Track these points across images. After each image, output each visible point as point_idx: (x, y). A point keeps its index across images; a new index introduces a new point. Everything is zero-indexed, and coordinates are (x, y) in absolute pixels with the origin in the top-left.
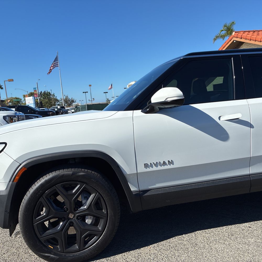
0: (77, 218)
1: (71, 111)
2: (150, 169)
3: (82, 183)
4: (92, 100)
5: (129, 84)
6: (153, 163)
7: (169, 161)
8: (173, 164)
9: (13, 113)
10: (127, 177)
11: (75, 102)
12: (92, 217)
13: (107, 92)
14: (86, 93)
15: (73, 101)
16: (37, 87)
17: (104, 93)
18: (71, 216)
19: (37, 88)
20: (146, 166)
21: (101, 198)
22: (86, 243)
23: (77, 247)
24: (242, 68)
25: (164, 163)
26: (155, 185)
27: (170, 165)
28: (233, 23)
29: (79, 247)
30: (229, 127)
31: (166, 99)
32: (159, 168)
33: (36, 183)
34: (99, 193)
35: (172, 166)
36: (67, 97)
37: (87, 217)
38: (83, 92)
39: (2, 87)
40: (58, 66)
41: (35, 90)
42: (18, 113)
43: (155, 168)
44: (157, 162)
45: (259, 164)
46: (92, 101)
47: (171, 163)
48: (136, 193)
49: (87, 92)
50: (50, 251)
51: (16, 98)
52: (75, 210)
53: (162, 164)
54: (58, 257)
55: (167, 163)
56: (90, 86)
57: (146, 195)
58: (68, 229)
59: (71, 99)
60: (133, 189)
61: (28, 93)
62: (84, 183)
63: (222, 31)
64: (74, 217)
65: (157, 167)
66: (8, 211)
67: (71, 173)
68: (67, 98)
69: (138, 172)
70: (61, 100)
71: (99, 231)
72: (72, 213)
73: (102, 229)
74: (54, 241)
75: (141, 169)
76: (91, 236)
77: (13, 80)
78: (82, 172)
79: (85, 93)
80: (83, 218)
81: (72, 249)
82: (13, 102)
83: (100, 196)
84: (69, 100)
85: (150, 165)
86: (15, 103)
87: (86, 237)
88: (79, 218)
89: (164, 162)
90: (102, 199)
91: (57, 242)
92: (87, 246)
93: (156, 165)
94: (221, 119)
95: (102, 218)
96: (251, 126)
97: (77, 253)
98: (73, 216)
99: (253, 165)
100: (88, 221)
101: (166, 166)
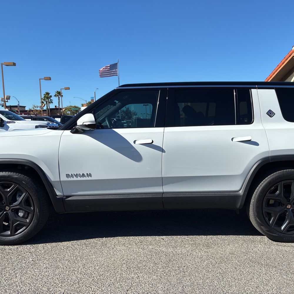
0: (12, 211)
2: (72, 179)
3: (16, 183)
6: (74, 174)
7: (87, 174)
8: (91, 176)
9: (46, 124)
10: (53, 184)
12: (24, 211)
15: (134, 114)
16: (94, 96)
19: (94, 98)
20: (68, 176)
21: (30, 197)
22: (16, 230)
23: (9, 233)
24: (167, 98)
27: (89, 177)
29: (11, 233)
31: (83, 123)
32: (79, 179)
34: (28, 193)
35: (90, 178)
36: (128, 109)
37: (19, 211)
39: (62, 94)
40: (117, 75)
41: (92, 100)
42: (50, 123)
43: (75, 179)
44: (77, 174)
45: (171, 184)
48: (60, 197)
51: (75, 107)
52: (10, 204)
53: (81, 175)
55: (86, 175)
57: (68, 199)
59: (132, 111)
60: (58, 193)
61: (87, 103)
64: (9, 210)
65: (77, 177)
67: (8, 175)
69: (61, 180)
71: (27, 223)
72: (8, 206)
73: (29, 221)
75: (64, 178)
77: (69, 88)
78: (16, 175)
80: (16, 211)
82: (71, 111)
83: (29, 195)
84: (129, 112)
85: (71, 175)
86: (73, 112)
87: (16, 226)
88: (13, 210)
89: (83, 174)
92: (16, 233)
93: (76, 176)
94: (137, 143)
95: (30, 213)
96: (162, 150)
98: (8, 208)
99: (166, 184)
100: (21, 214)
101: (85, 178)
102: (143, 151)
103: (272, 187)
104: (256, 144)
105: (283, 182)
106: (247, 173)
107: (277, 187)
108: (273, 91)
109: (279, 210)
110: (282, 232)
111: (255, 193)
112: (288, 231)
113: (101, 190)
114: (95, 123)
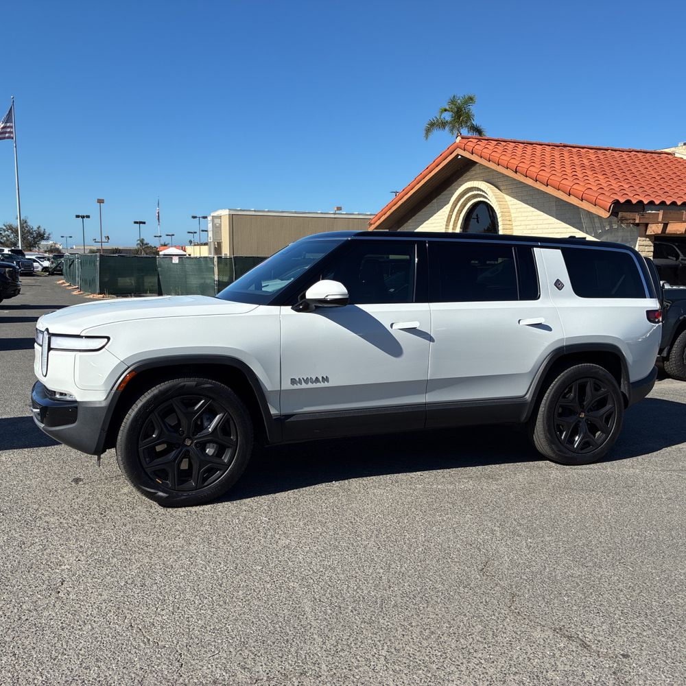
0: (195, 445)
1: (41, 265)
2: (298, 386)
3: (207, 398)
4: (104, 240)
5: (212, 214)
6: (303, 378)
7: (323, 377)
8: (328, 382)
10: (266, 394)
11: (48, 239)
13: (144, 223)
14: (85, 219)
15: (41, 236)
17: (136, 223)
18: (188, 442)
20: (293, 381)
21: (231, 420)
22: (205, 480)
23: (193, 483)
25: (317, 380)
26: (302, 408)
27: (324, 383)
28: (471, 99)
29: (196, 484)
30: (403, 338)
31: (327, 296)
33: (146, 394)
34: (228, 413)
35: (326, 384)
36: (26, 222)
37: (208, 445)
38: (78, 216)
40: (13, 138)
43: (304, 386)
44: (307, 378)
46: (102, 242)
47: (325, 379)
48: (277, 417)
49: (88, 217)
50: (158, 487)
52: (194, 435)
53: (314, 380)
54: (167, 495)
55: (321, 380)
56: (101, 201)
57: (289, 420)
58: (181, 461)
59: (35, 228)
60: (273, 411)
62: (211, 398)
63: (446, 110)
64: (191, 444)
65: (307, 384)
66: (106, 429)
67: (194, 383)
68: (24, 225)
69: (282, 389)
70: (5, 228)
71: (224, 464)
72: (190, 438)
73: (228, 461)
74: (163, 474)
75: (287, 385)
76: (211, 471)
78: (208, 384)
79: (83, 217)
80: (203, 446)
81: (185, 486)
83: (230, 417)
84: (29, 231)
85: (298, 380)
87: (205, 472)
88: (198, 445)
89: (316, 378)
90: (231, 422)
91: (167, 475)
92: (206, 484)
93: (306, 381)
94: (394, 327)
95: (229, 447)
96: (431, 339)
97: (194, 492)
98: (190, 442)
99: (430, 391)
100: (209, 451)
101: (318, 384)
102: (404, 339)
103: (565, 389)
104: (548, 328)
105: (578, 382)
106: (535, 372)
107: (571, 387)
108: (559, 251)
109: (572, 420)
110: (574, 451)
111: (545, 398)
112: (582, 449)
113: (344, 403)
114: (347, 297)
